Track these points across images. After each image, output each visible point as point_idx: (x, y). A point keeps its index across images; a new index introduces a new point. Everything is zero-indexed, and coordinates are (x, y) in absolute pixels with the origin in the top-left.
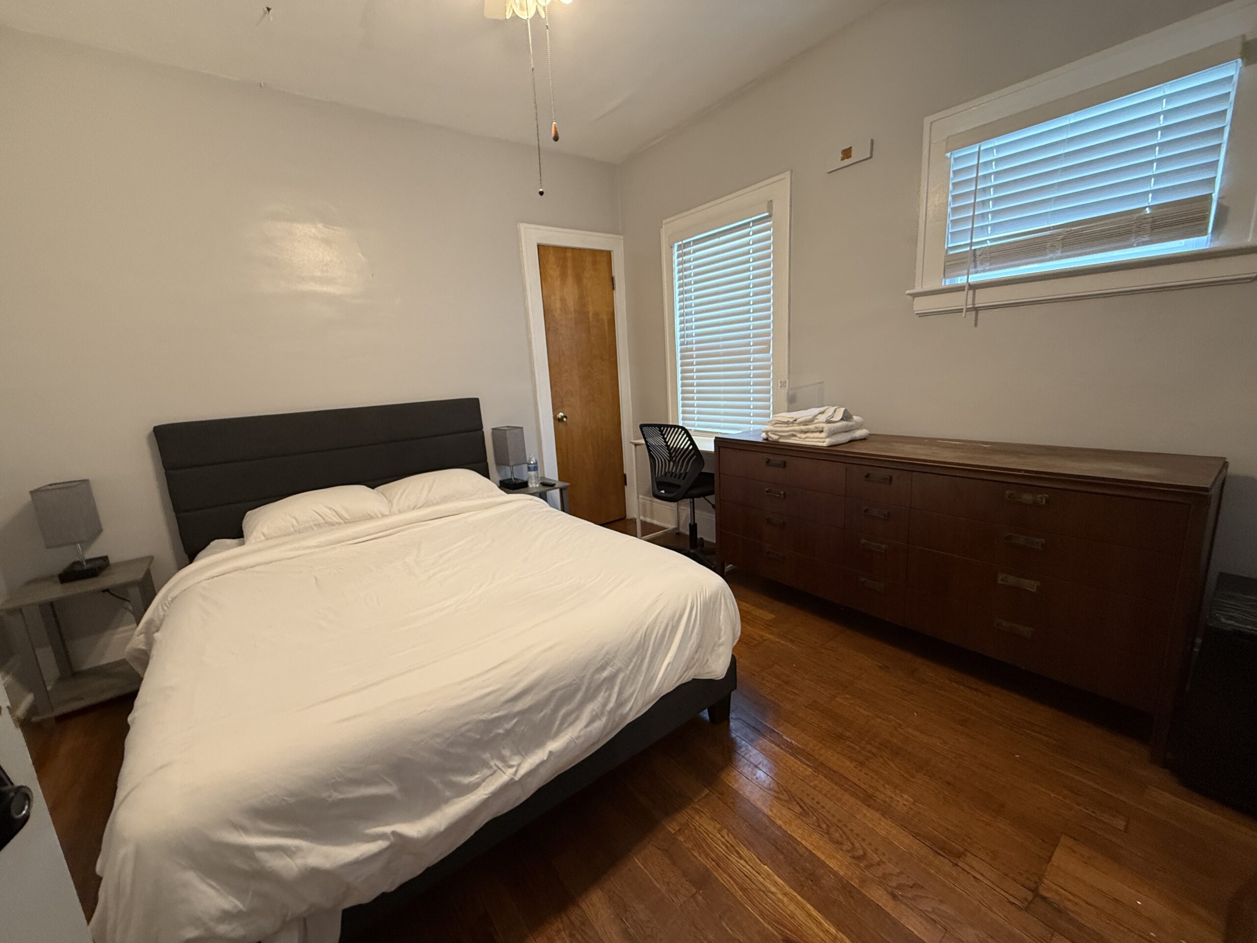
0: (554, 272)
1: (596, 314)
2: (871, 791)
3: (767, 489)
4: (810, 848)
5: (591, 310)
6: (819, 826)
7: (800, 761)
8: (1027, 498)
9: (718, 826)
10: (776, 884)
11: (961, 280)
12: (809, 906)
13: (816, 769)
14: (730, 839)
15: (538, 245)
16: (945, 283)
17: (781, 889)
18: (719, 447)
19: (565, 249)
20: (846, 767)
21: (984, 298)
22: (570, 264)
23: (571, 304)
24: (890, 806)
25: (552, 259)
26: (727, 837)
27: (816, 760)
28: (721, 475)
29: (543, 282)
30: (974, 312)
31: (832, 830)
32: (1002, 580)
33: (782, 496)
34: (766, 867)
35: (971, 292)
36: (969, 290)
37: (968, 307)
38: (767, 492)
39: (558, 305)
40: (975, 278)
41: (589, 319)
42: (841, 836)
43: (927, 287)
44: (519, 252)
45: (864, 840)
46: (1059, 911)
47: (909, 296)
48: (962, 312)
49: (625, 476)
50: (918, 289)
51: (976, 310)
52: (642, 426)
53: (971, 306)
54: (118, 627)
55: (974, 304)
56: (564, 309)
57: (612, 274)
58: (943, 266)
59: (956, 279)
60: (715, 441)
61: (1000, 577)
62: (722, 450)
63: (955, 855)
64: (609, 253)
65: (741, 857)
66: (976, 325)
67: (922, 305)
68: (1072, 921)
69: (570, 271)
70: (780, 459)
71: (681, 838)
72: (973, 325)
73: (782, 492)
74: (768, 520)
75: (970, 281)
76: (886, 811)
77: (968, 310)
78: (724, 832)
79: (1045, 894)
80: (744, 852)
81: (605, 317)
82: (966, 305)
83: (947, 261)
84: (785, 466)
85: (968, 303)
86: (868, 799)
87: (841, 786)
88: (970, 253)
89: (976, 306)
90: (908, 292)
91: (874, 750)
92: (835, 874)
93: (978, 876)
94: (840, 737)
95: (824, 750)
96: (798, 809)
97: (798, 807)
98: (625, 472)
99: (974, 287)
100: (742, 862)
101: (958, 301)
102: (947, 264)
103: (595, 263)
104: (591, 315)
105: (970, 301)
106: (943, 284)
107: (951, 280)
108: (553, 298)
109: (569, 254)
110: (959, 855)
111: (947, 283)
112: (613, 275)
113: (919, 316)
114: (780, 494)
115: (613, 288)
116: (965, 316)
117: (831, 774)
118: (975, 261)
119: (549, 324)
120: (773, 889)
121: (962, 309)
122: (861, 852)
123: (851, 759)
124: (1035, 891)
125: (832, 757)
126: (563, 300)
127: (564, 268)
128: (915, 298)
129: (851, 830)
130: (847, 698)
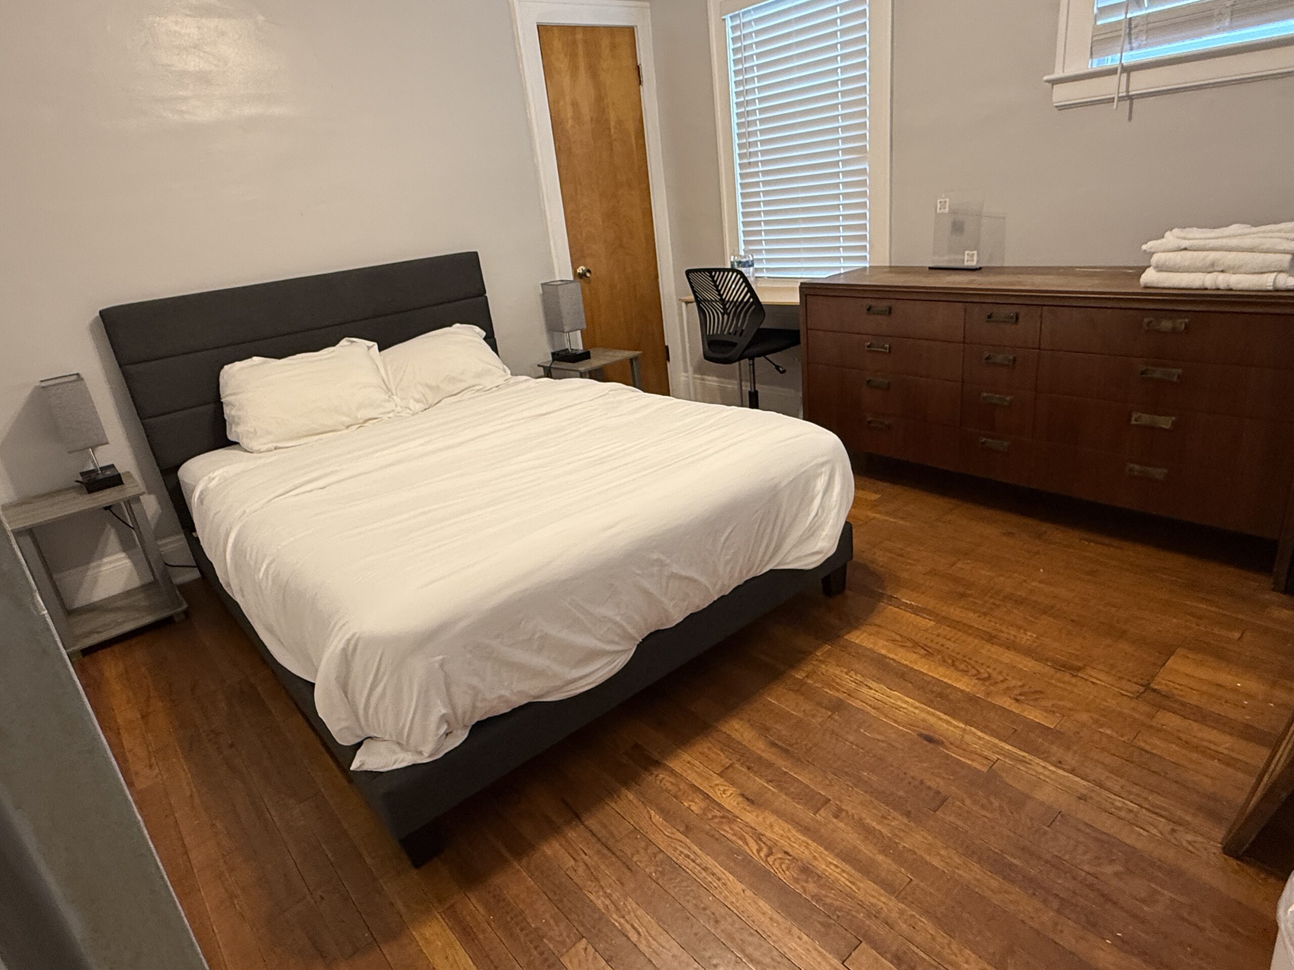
0: (562, 64)
1: (620, 122)
2: (994, 633)
3: (869, 344)
4: (937, 676)
5: (612, 116)
6: (944, 661)
7: (921, 616)
8: (1166, 325)
9: (845, 670)
10: (906, 702)
11: (1112, 60)
12: (938, 713)
13: (938, 622)
14: (859, 678)
15: (538, 26)
16: (1092, 65)
17: (912, 705)
18: (806, 295)
19: (572, 29)
20: (971, 618)
21: (1141, 83)
22: (581, 50)
23: (586, 110)
24: (1014, 642)
25: (557, 44)
26: (854, 676)
27: (938, 615)
28: (809, 331)
29: (548, 81)
30: (1128, 102)
31: (957, 663)
32: (1136, 420)
33: (888, 351)
34: (895, 693)
35: (1125, 75)
36: (1122, 73)
37: (1121, 95)
38: (869, 346)
39: (569, 113)
40: (1131, 57)
41: (609, 129)
42: (967, 666)
43: (1070, 72)
44: (514, 38)
45: (988, 667)
46: (1166, 697)
47: (1047, 84)
48: (1113, 102)
49: (667, 348)
50: (1058, 74)
51: (1130, 98)
52: (688, 272)
53: (1124, 94)
54: (102, 556)
55: (1128, 91)
56: (577, 117)
57: (637, 62)
58: (1090, 41)
59: (1106, 58)
60: (801, 288)
61: (1135, 416)
62: (809, 299)
63: (1075, 670)
64: (631, 31)
65: (871, 689)
66: (1130, 119)
67: (1062, 95)
68: (1176, 701)
69: (582, 63)
70: (884, 305)
71: (810, 681)
72: (1127, 118)
73: (887, 346)
74: (869, 382)
75: (1123, 62)
76: (1010, 646)
77: (1121, 99)
78: (852, 673)
79: (1156, 687)
80: (873, 685)
81: (631, 126)
82: (1119, 93)
83: (1095, 36)
84: (890, 312)
85: (1121, 90)
86: (991, 638)
87: (965, 632)
88: (1124, 24)
89: (1131, 93)
90: (1046, 78)
91: (997, 602)
92: (962, 691)
93: (1095, 681)
94: (963, 595)
95: (945, 607)
96: (923, 652)
97: (922, 650)
98: (666, 344)
99: (1128, 70)
100: (873, 691)
101: (1109, 87)
102: (1095, 39)
103: (613, 46)
104: (612, 124)
105: (1123, 88)
106: (1089, 67)
107: (1099, 61)
108: (561, 103)
109: (579, 36)
110: (1079, 669)
111: (1094, 65)
112: (639, 63)
113: (1059, 110)
114: (886, 349)
115: (640, 83)
116: (1116, 109)
117: (955, 624)
118: (1130, 34)
119: (560, 142)
120: (904, 706)
121: (1113, 98)
122: (986, 675)
123: (975, 612)
124: (1147, 687)
125: (956, 612)
126: (575, 104)
127: (573, 56)
128: (1055, 86)
129: (976, 662)
130: (968, 563)
